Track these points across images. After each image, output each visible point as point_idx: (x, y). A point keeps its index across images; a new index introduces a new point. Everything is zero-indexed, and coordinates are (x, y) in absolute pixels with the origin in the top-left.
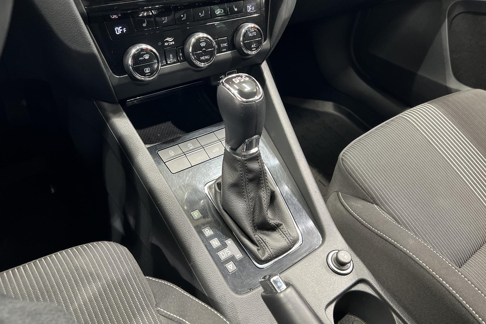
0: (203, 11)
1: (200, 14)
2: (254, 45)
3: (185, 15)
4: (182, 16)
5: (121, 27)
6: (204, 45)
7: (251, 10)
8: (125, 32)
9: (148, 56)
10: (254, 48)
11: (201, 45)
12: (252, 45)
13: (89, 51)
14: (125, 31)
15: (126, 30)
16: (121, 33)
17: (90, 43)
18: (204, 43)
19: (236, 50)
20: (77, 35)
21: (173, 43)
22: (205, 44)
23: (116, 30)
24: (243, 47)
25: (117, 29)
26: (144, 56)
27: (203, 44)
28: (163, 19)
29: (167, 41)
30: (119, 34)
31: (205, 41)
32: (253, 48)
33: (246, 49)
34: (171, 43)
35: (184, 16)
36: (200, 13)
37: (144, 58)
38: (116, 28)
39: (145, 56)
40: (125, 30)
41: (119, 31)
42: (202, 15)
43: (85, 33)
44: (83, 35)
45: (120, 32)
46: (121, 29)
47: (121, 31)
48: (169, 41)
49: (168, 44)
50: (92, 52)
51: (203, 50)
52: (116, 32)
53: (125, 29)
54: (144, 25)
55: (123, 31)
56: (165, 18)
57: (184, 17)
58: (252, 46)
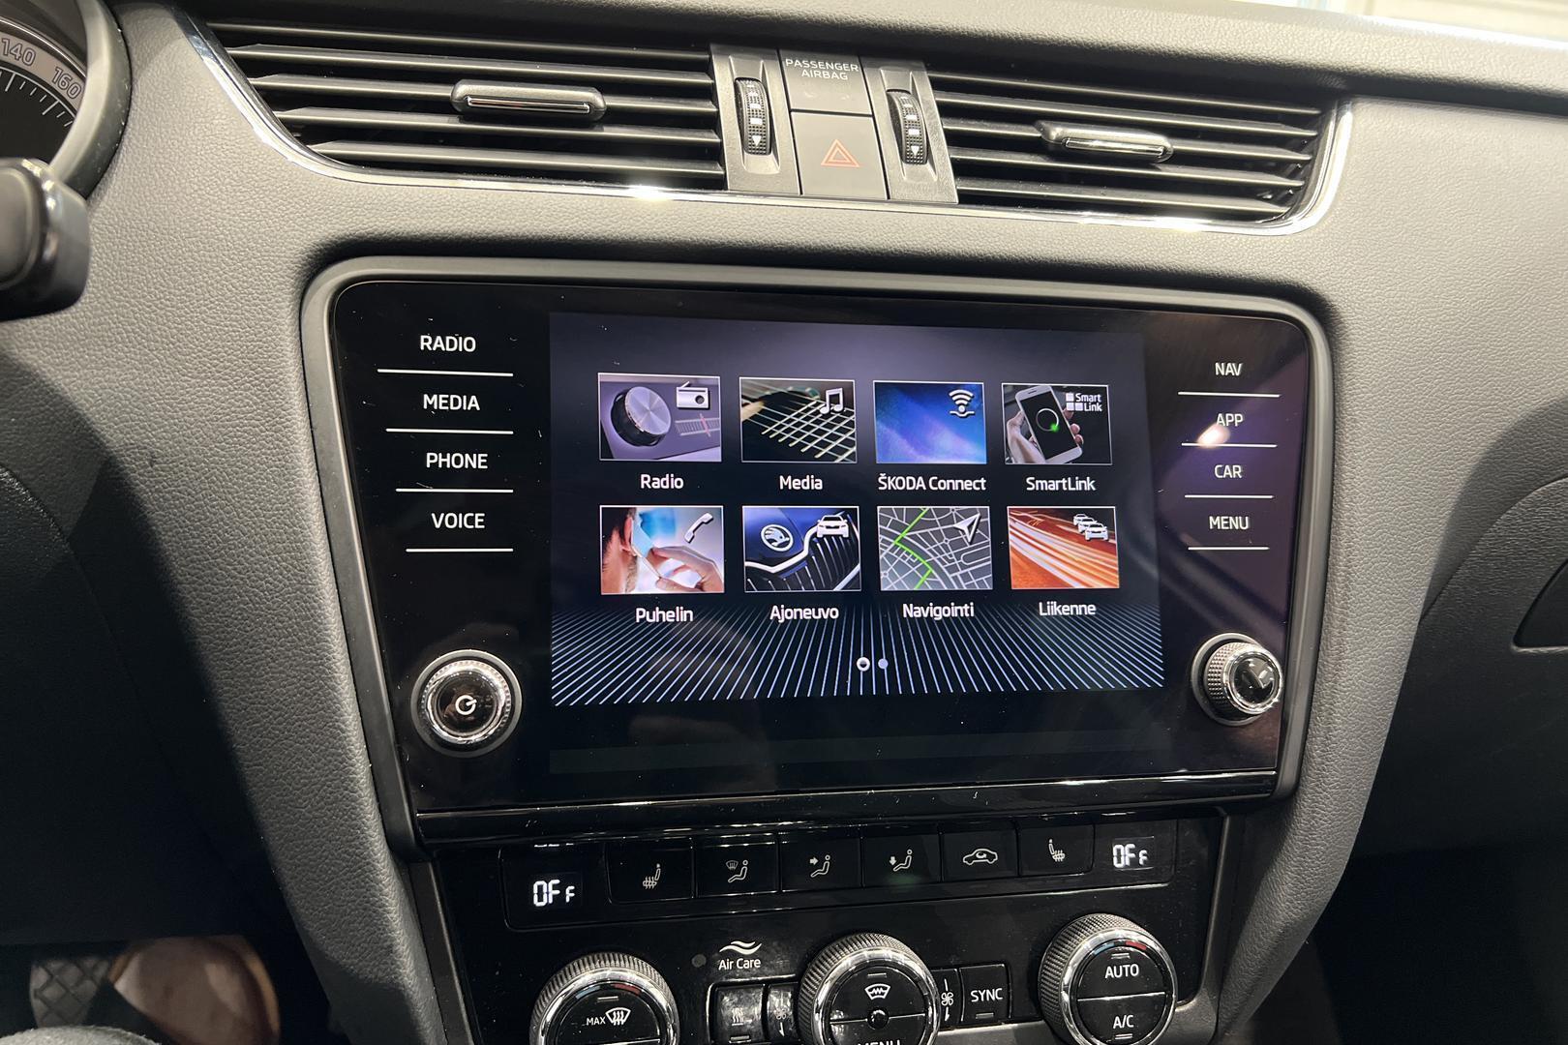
0: (910, 852)
1: (893, 861)
2: (1127, 1019)
3: (828, 857)
4: (814, 861)
5: (557, 882)
6: (884, 997)
7: (1134, 862)
8: (568, 900)
9: (625, 1013)
10: (1126, 1030)
11: (869, 994)
12: (1117, 1018)
13: (380, 974)
14: (569, 895)
15: (573, 895)
16: (551, 901)
17: (391, 946)
18: (885, 989)
19: (1042, 1022)
20: (352, 910)
21: (757, 963)
22: (886, 992)
23: (536, 890)
24: (1070, 1020)
25: (540, 888)
26: (607, 1013)
27: (878, 992)
28: (732, 867)
29: (733, 955)
30: (542, 904)
31: (891, 979)
32: (1119, 1031)
33: (1087, 1033)
34: (748, 964)
35: (821, 861)
36: (893, 858)
37: (607, 1020)
38: (538, 883)
39: (611, 1015)
40: (571, 892)
41: (545, 896)
42: (902, 866)
43: (381, 910)
44: (370, 916)
45: (548, 899)
46: (555, 887)
47: (554, 896)
48: (743, 956)
49: (734, 965)
50: (392, 980)
51: (875, 1013)
52: (536, 897)
53: (572, 888)
54: (650, 883)
55: (563, 893)
56: (741, 865)
57: (819, 865)
58: (1117, 1023)
